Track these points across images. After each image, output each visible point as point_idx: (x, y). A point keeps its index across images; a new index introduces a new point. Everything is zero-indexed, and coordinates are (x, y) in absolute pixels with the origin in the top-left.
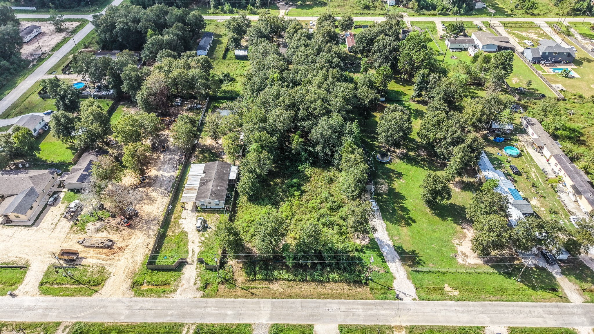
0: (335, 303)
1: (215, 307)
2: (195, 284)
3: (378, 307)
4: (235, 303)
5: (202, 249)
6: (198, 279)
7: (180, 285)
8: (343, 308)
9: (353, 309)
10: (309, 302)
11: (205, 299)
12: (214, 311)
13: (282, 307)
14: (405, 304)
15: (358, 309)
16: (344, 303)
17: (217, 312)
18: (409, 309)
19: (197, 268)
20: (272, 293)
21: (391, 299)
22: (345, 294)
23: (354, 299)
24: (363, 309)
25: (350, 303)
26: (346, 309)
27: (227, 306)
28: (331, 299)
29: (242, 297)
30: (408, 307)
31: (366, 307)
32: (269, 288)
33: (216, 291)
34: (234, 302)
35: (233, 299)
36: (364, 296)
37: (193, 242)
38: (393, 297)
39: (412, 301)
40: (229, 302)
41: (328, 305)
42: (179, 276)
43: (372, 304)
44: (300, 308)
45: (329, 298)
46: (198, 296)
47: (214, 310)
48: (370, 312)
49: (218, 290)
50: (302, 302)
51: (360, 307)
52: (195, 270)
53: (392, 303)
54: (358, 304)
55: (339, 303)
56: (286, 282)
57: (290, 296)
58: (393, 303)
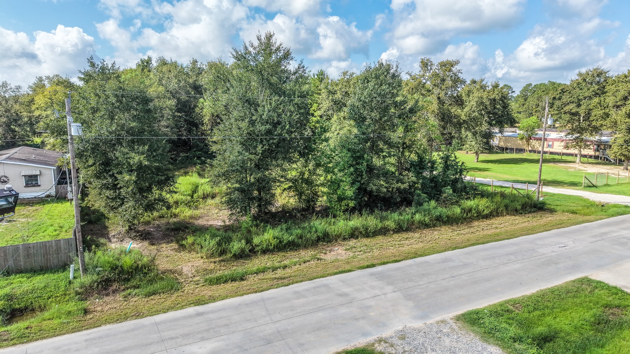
32: (319, 259)
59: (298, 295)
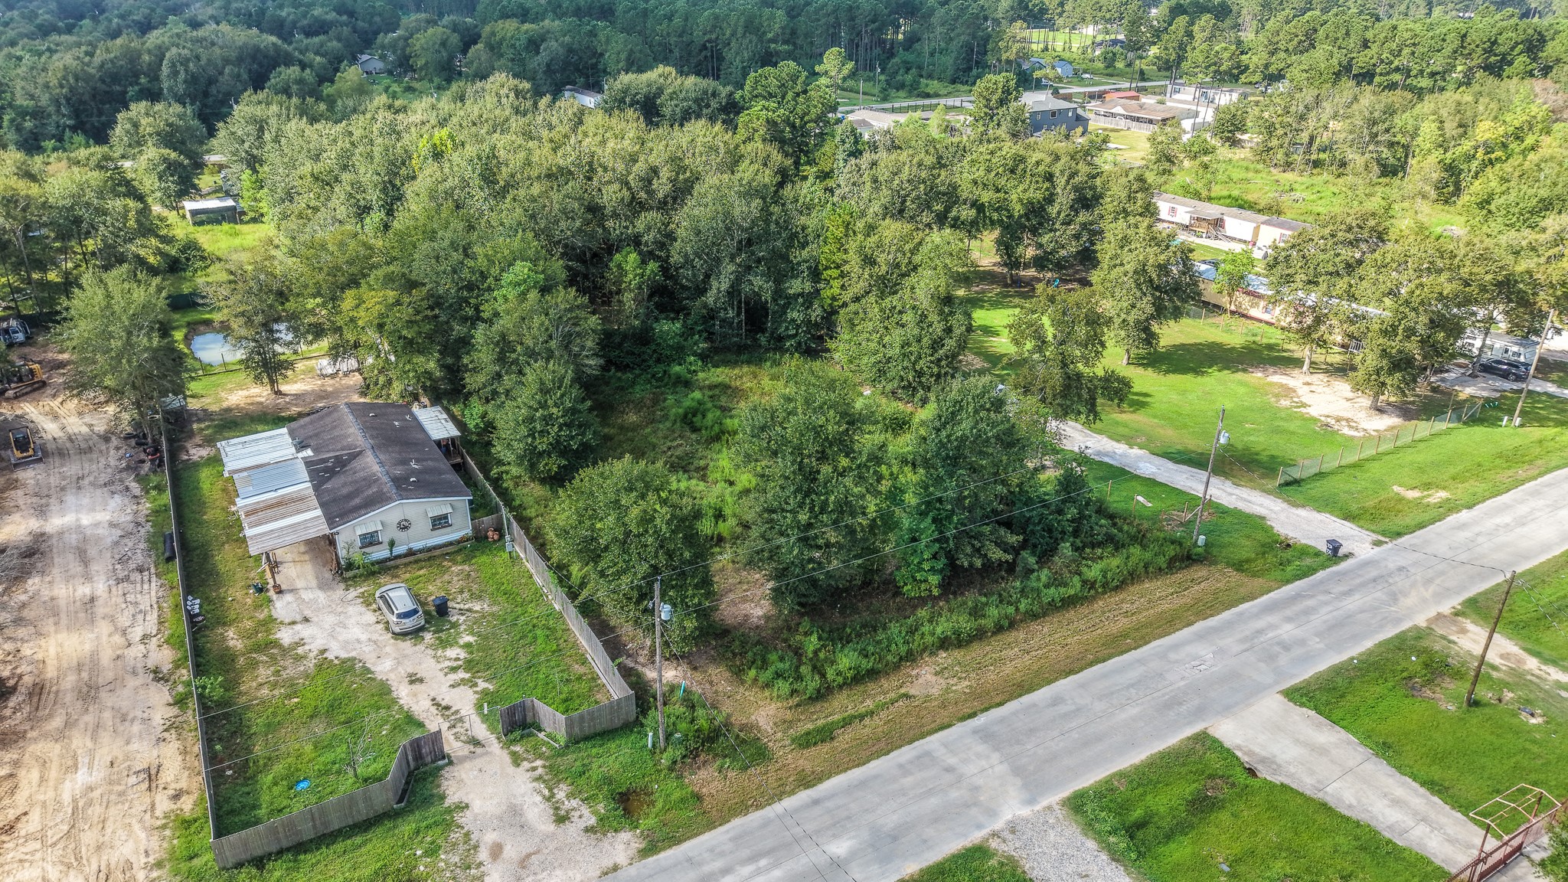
0: (1187, 643)
2: (561, 819)
3: (1322, 598)
5: (482, 685)
6: (561, 795)
7: (483, 855)
8: (1229, 643)
9: (1259, 632)
13: (1033, 730)
14: (1373, 562)
16: (1213, 631)
18: (1400, 570)
19: (516, 760)
20: (941, 707)
21: (1320, 568)
23: (1226, 609)
25: (1241, 617)
26: (1241, 641)
28: (1160, 637)
30: (1392, 565)
31: (1288, 613)
32: (907, 696)
33: (690, 803)
35: (804, 796)
36: (1246, 592)
37: (414, 680)
38: (1319, 561)
39: (1377, 549)
41: (1173, 656)
42: (446, 823)
43: (1294, 599)
44: (1100, 705)
45: (1153, 637)
46: (621, 858)
47: (758, 874)
48: (1317, 621)
49: (697, 798)
51: (1270, 619)
52: (511, 769)
53: (1336, 575)
54: (1257, 616)
55: (1198, 638)
57: (1020, 686)
58: (1342, 574)
59: (904, 769)
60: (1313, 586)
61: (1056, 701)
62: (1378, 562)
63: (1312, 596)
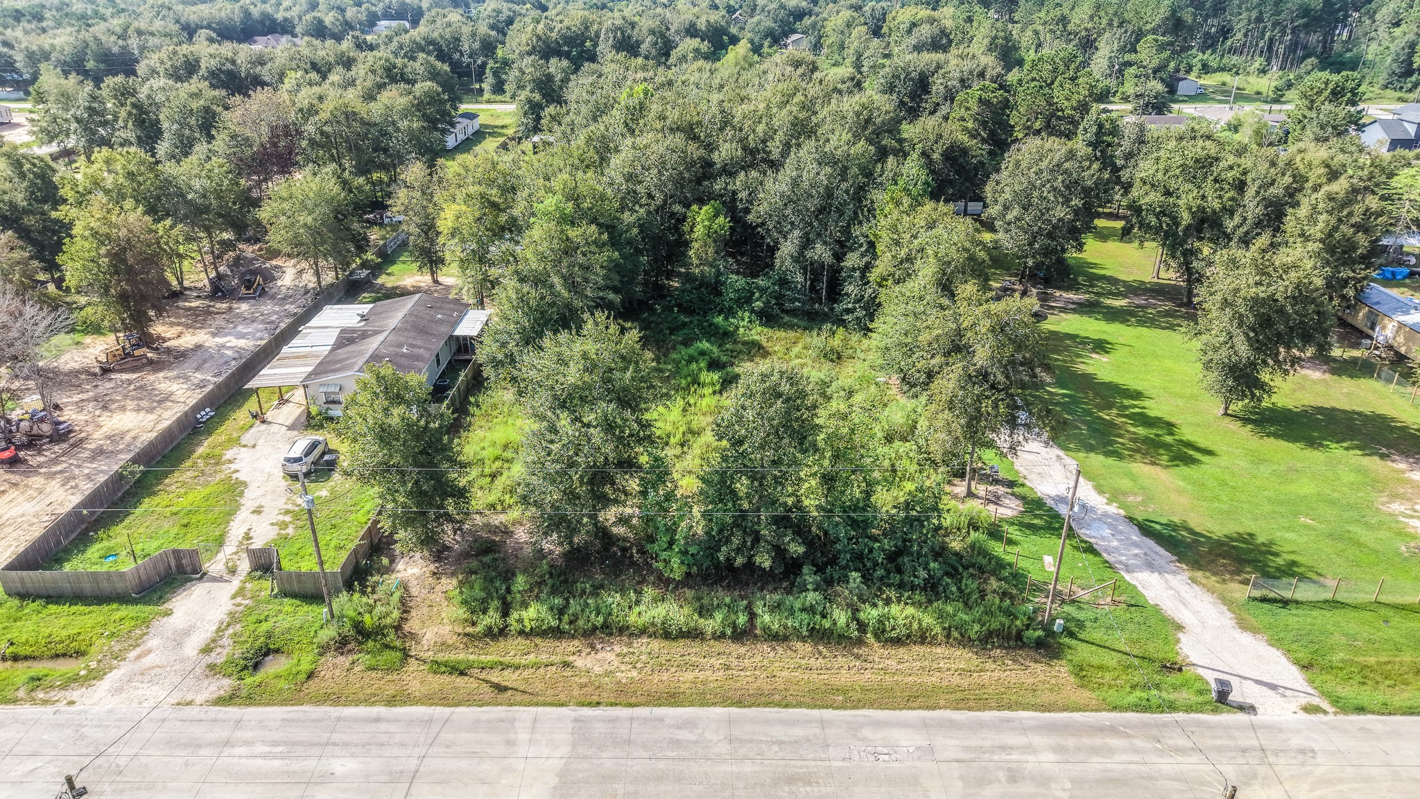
0: (905, 725)
1: (275, 744)
2: (206, 650)
3: (1139, 743)
4: (383, 726)
5: (290, 530)
6: (229, 632)
7: (134, 654)
8: (950, 745)
9: (1003, 748)
10: (767, 722)
11: (233, 712)
12: (260, 762)
13: (629, 742)
14: (1270, 728)
15: (1029, 749)
16: (953, 725)
17: (277, 763)
18: (1302, 751)
19: (239, 593)
20: (582, 686)
21: (1189, 709)
22: (950, 691)
23: (1000, 708)
24: (1060, 749)
25: (981, 725)
26: (967, 749)
27: (337, 737)
28: (881, 707)
29: (429, 700)
30: (1296, 741)
31: (1071, 742)
32: (566, 665)
33: (303, 677)
34: (378, 720)
35: (378, 710)
36: (1046, 698)
37: (257, 512)
38: (1196, 699)
39: (1303, 716)
40: (356, 720)
41: (867, 733)
42: (143, 622)
43: (1101, 729)
44: (723, 748)
45: (871, 705)
46: (200, 699)
47: (264, 756)
48: (1096, 765)
49: (310, 676)
50: (730, 721)
51: (1037, 740)
52: (226, 599)
53: (1201, 724)
54: (1025, 730)
55: (925, 725)
56: (656, 645)
57: (673, 695)
58: (1209, 727)
60: (1146, 725)
61: (689, 724)
62: (1281, 730)
63: (1128, 736)
